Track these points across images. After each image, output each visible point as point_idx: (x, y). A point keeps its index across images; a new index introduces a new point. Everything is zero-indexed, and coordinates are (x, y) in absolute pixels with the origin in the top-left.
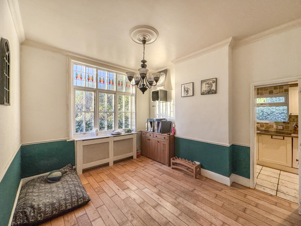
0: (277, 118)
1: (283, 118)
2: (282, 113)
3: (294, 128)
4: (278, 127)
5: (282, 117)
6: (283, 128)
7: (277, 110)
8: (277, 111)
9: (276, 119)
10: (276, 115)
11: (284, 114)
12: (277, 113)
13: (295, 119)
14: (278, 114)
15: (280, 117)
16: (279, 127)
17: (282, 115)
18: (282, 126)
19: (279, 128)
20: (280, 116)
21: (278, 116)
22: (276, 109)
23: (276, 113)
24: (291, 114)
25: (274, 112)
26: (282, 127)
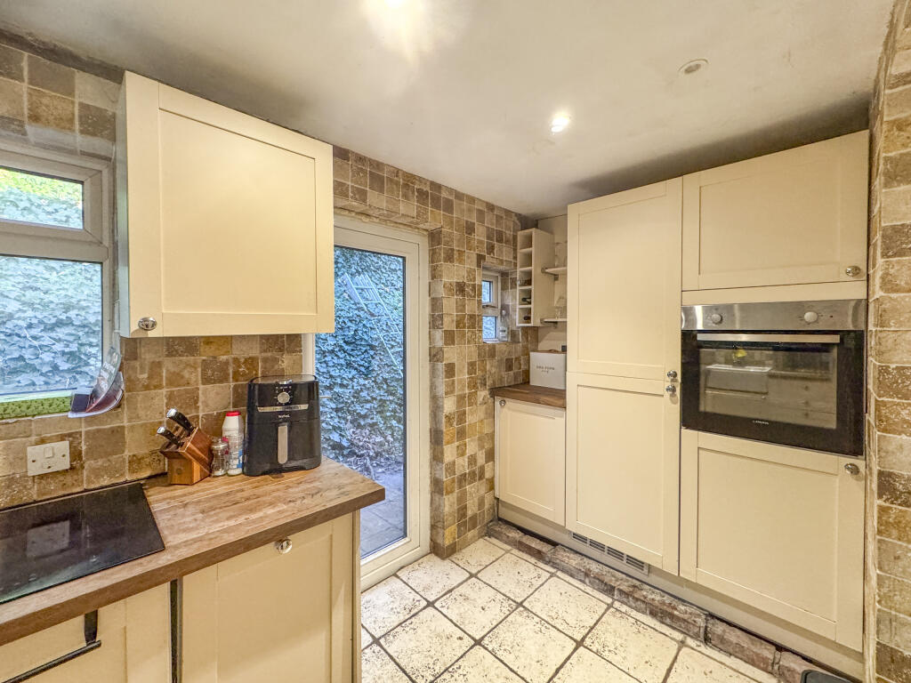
0: (28, 354)
1: (63, 353)
2: (60, 324)
3: (165, 440)
4: (22, 458)
5: (59, 347)
6: (76, 455)
7: (31, 305)
8: (30, 313)
9: (21, 358)
10: (24, 332)
11: (69, 330)
12: (30, 326)
13: (159, 364)
14: (34, 332)
15: (48, 348)
16: (33, 451)
17: (61, 333)
18: (62, 438)
19: (33, 470)
20: (46, 341)
21: (35, 338)
22: (24, 303)
23: (24, 324)
24: (146, 325)
25: (11, 317)
26: (64, 446)
